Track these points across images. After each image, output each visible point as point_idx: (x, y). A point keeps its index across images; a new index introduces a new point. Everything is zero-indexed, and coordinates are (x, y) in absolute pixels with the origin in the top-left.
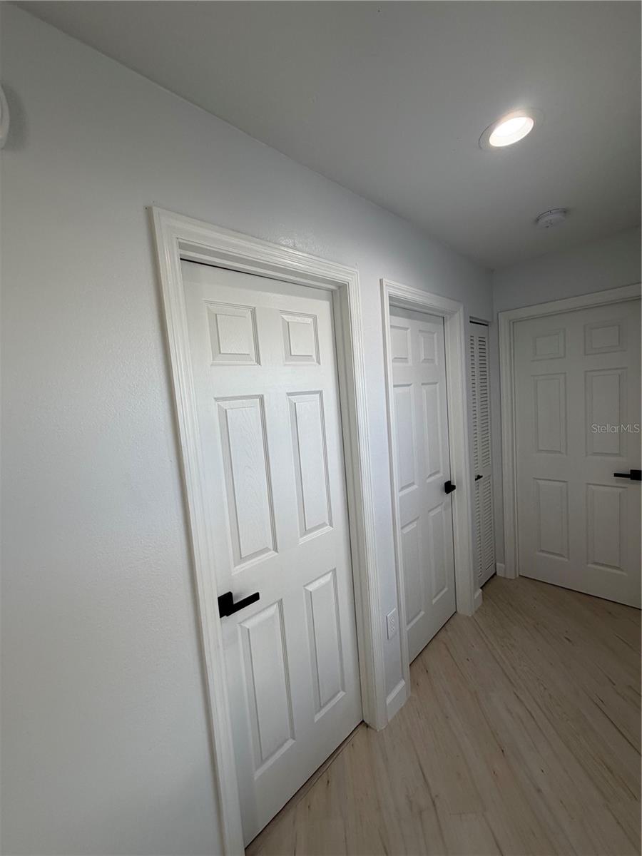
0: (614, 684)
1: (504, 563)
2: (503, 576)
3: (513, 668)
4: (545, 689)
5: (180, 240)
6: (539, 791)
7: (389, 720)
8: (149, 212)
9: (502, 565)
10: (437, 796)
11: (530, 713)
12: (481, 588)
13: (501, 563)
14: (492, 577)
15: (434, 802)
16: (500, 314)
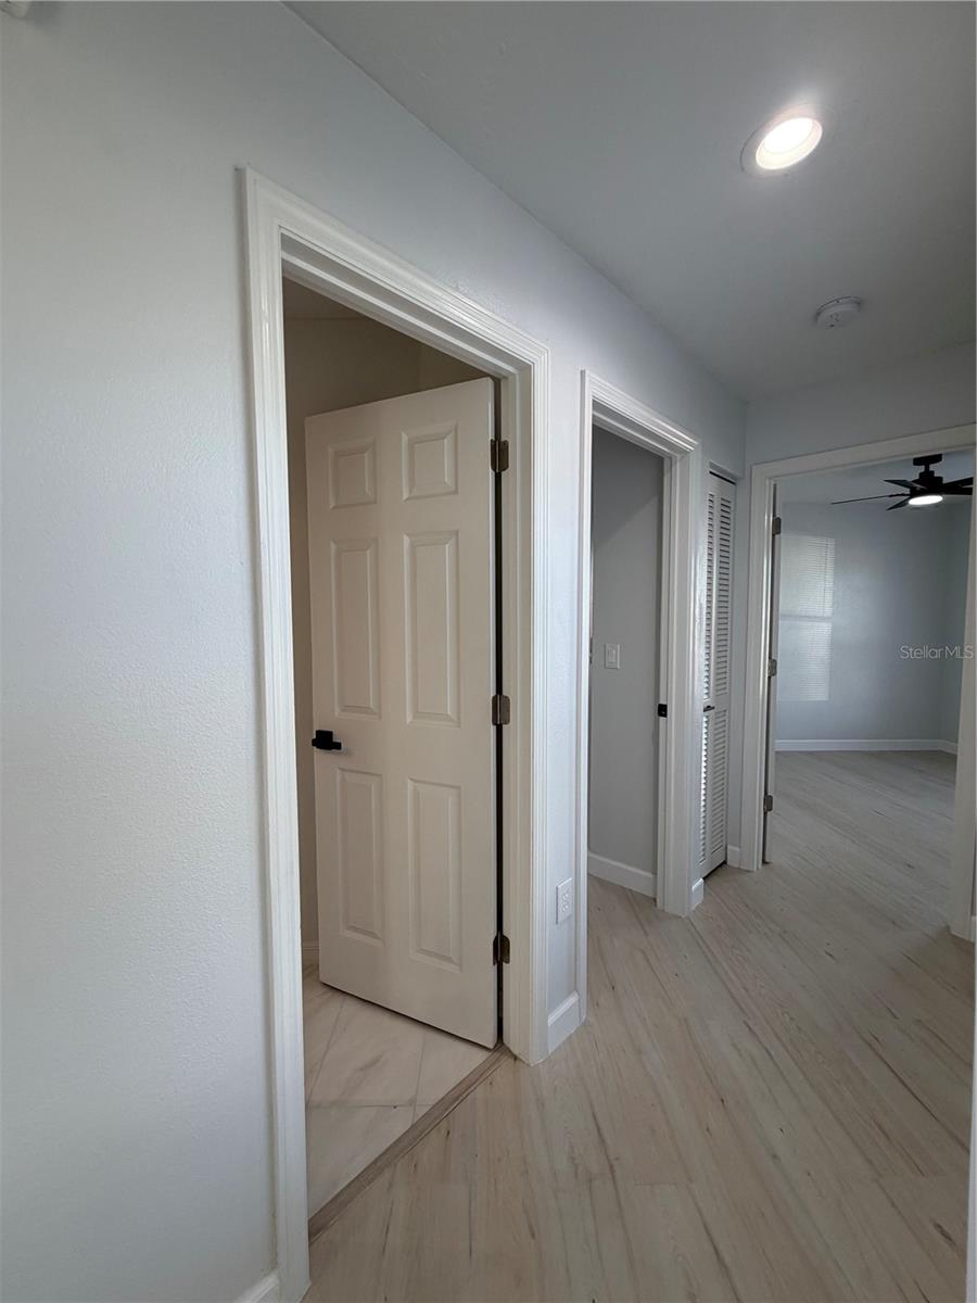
0: (896, 1017)
1: (740, 847)
2: (737, 866)
3: (746, 989)
4: (792, 1019)
5: (284, 232)
6: (775, 1157)
7: (550, 1051)
8: (239, 175)
9: (737, 849)
10: (617, 1159)
11: (767, 1051)
12: (704, 879)
13: (735, 845)
14: (721, 865)
15: (611, 1167)
16: (754, 467)
